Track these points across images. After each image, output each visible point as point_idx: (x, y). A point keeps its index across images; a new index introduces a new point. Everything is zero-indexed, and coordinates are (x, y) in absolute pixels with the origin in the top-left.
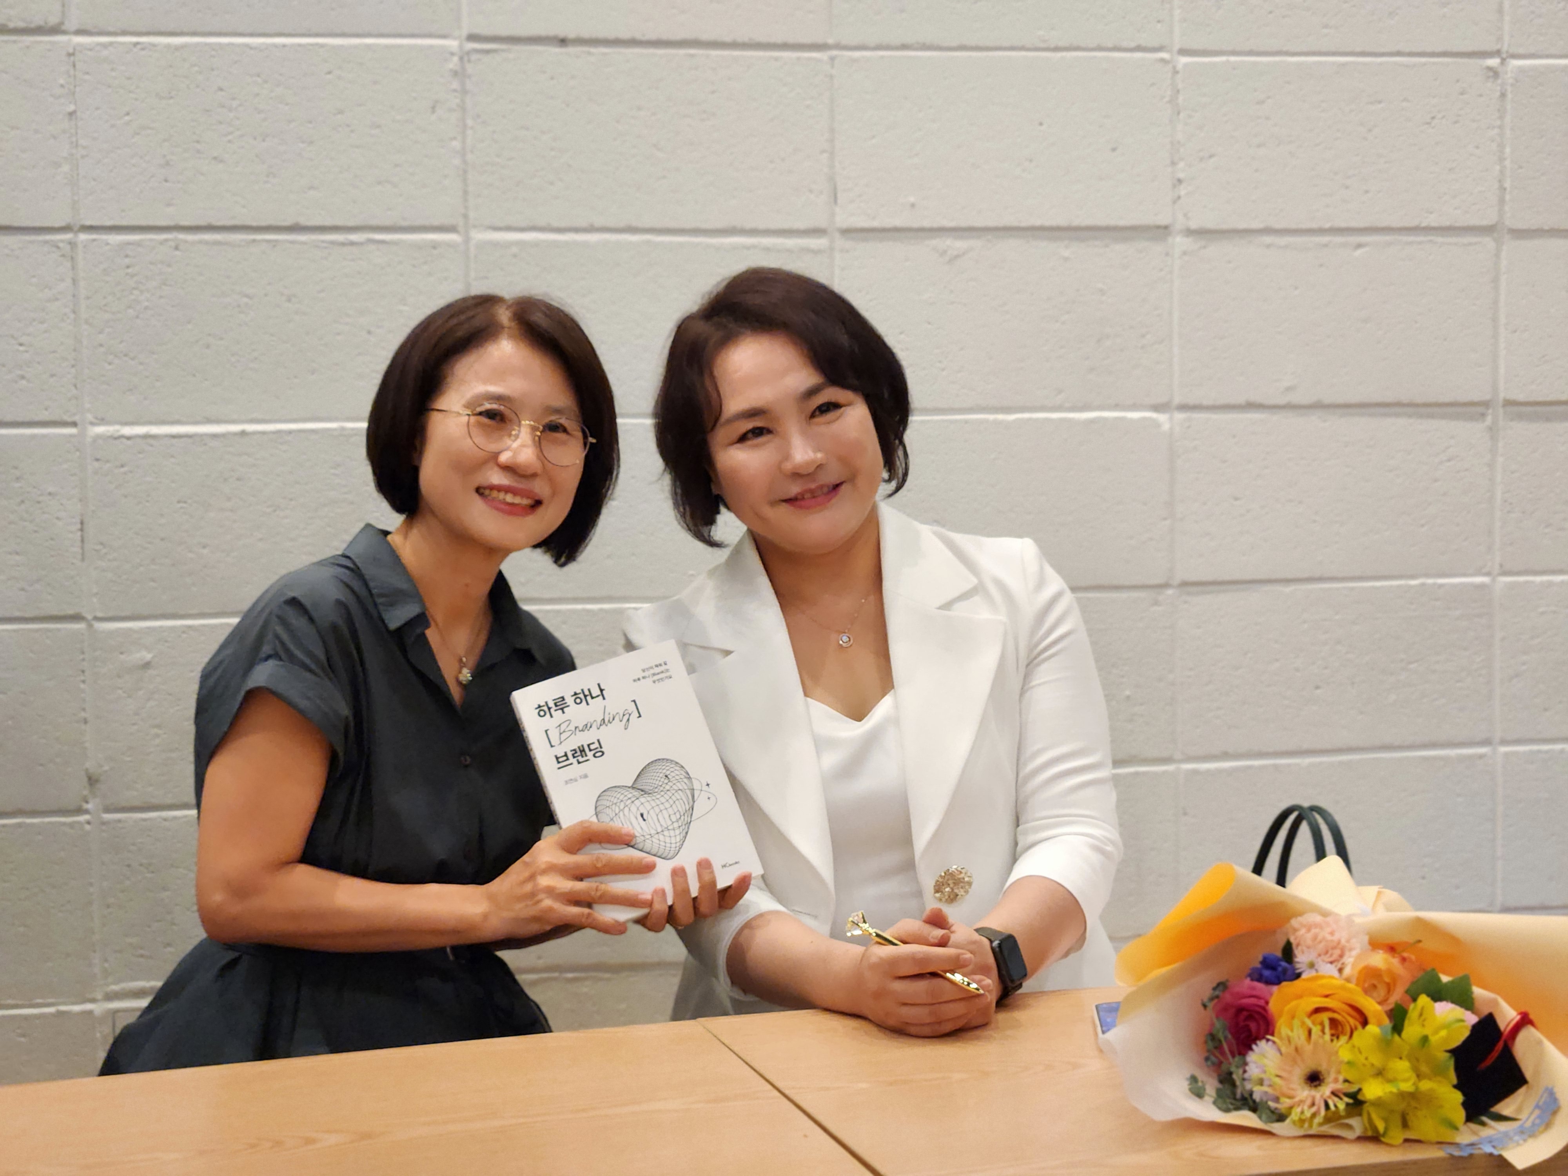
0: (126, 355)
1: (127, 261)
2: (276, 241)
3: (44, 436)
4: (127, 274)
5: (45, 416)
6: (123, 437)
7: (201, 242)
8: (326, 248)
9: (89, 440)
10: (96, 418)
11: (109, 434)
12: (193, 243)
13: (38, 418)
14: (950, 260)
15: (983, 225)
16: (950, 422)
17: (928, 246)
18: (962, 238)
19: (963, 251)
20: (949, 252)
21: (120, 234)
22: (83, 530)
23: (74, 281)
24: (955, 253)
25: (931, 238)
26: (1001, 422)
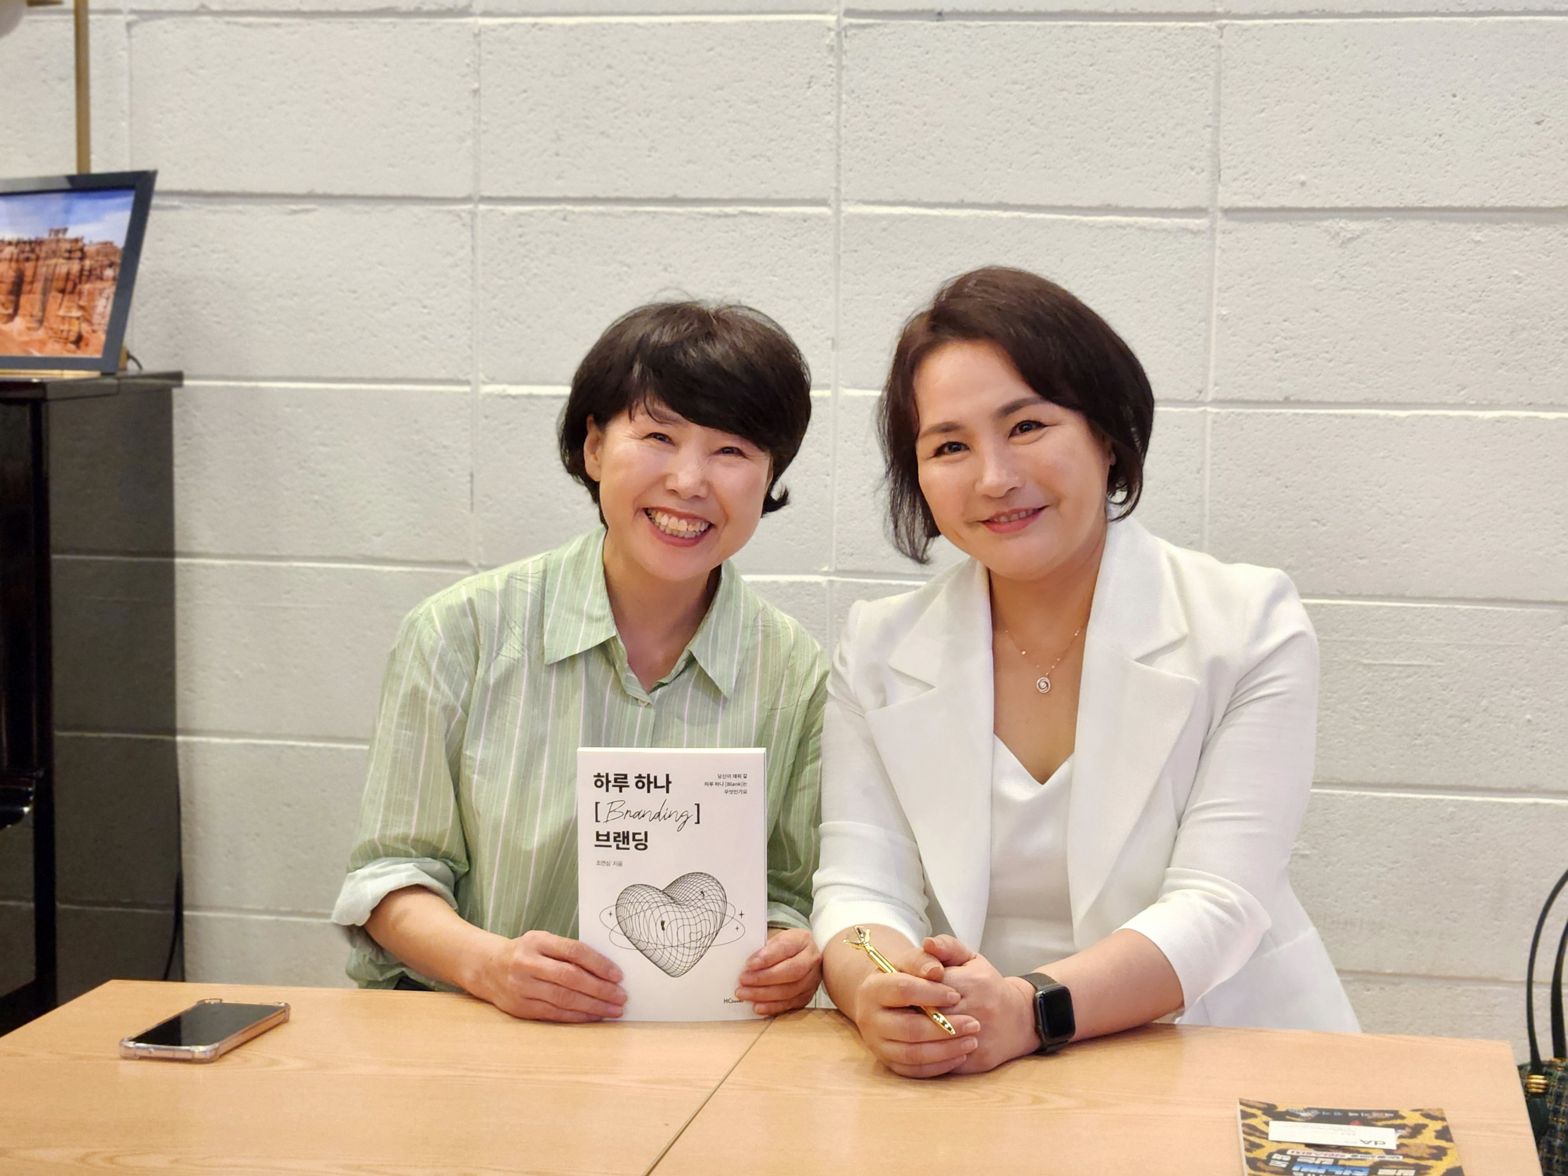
0: (515, 319)
1: (520, 230)
2: (655, 212)
3: (441, 393)
4: (520, 243)
5: (443, 374)
6: (509, 396)
7: (586, 213)
8: (702, 219)
9: (480, 398)
10: (488, 377)
11: (497, 393)
12: (581, 214)
13: (437, 376)
14: (1343, 243)
15: (1381, 205)
16: (1336, 416)
17: (1318, 227)
18: (1357, 219)
19: (1357, 233)
20: (1342, 234)
21: (514, 205)
22: (472, 482)
23: (473, 249)
24: (1349, 236)
25: (1322, 219)
26: (1393, 419)
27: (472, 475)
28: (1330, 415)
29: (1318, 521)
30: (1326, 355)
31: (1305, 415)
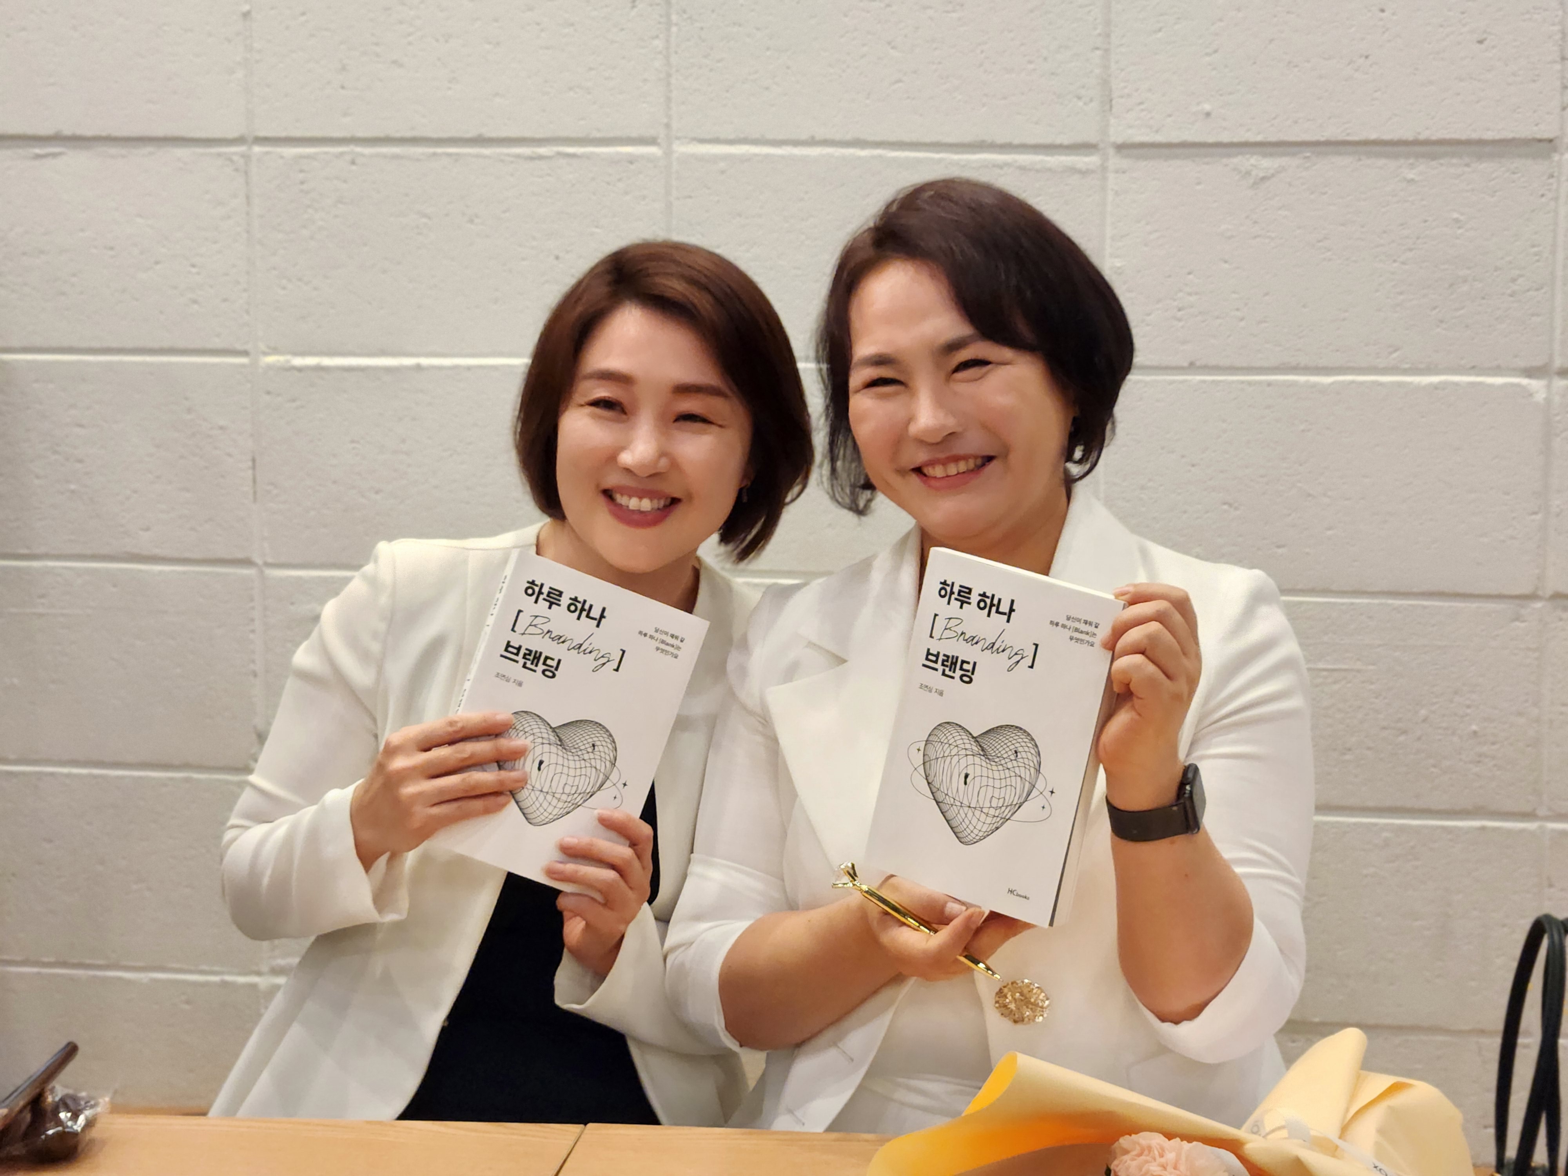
0: (299, 279)
1: (301, 176)
2: (458, 154)
4: (302, 191)
6: (293, 368)
7: (378, 156)
8: (512, 162)
9: (260, 371)
10: (269, 346)
11: (280, 365)
12: (371, 157)
13: (209, 346)
14: (1255, 183)
15: (1299, 139)
16: (1250, 383)
17: (1226, 165)
18: (1271, 155)
19: (1271, 171)
20: (1254, 173)
21: (295, 146)
22: (254, 468)
23: (248, 197)
24: (1261, 175)
25: (1229, 156)
26: (1314, 385)
27: (254, 460)
28: (1242, 382)
29: (1230, 505)
30: (1238, 314)
31: (1213, 381)
